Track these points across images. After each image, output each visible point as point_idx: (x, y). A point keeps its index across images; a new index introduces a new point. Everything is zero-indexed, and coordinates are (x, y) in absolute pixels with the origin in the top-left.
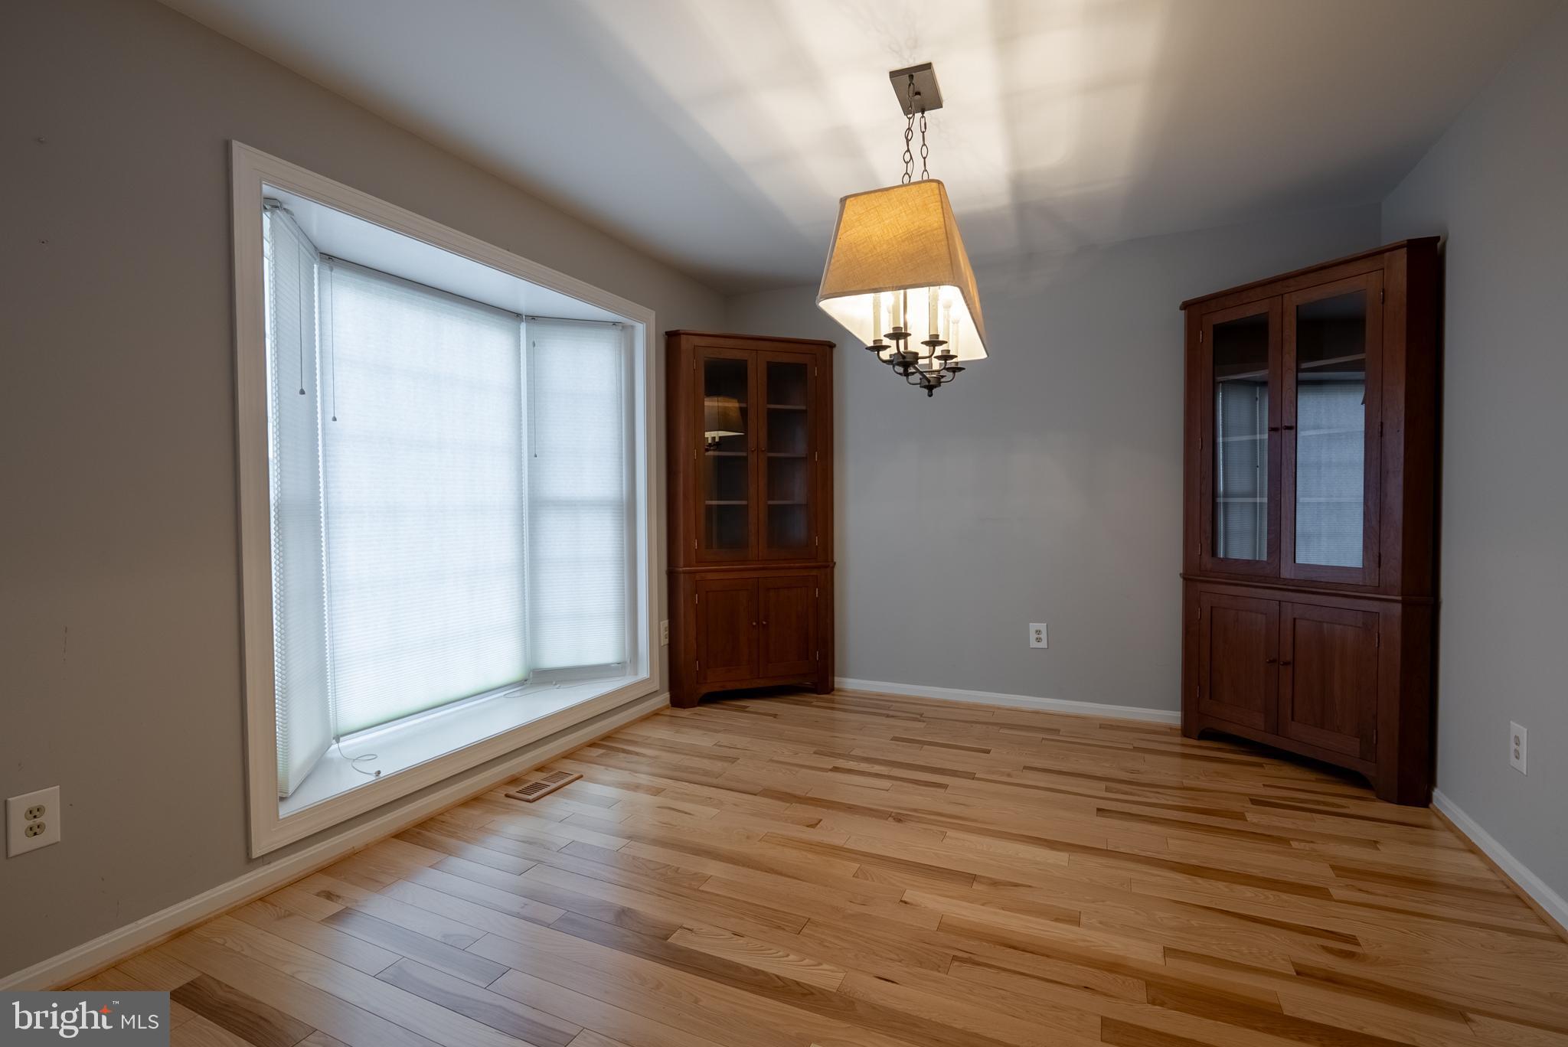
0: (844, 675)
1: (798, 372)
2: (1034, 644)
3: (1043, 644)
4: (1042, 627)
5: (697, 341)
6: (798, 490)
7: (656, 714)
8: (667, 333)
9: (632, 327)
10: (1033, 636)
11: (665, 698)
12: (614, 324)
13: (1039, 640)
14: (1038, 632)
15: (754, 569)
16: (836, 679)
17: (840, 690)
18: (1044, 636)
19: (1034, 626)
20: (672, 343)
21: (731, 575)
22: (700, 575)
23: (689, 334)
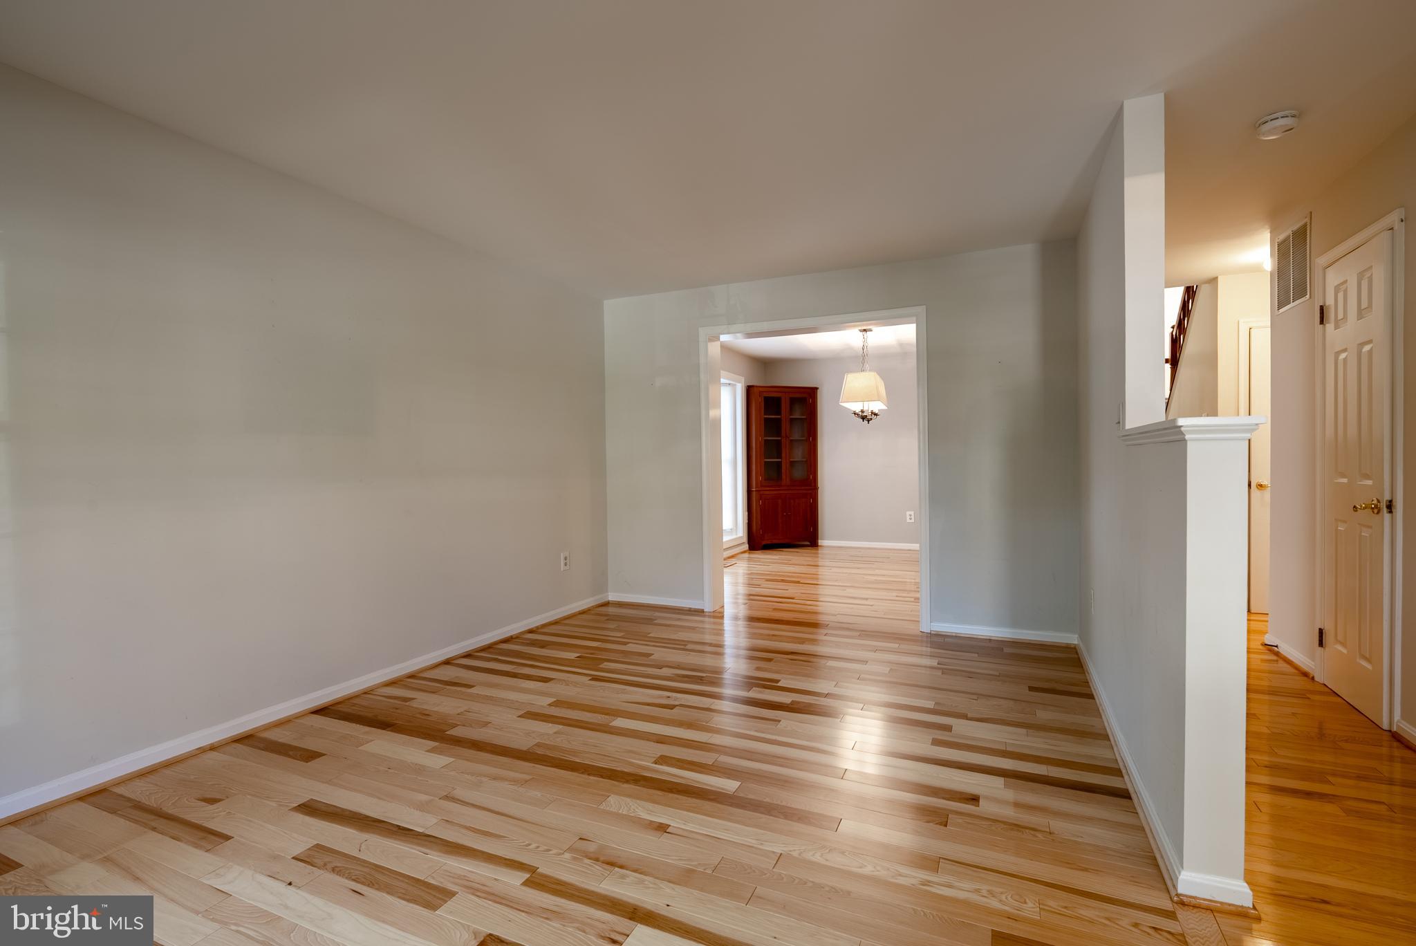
0: (822, 539)
1: (802, 401)
2: (908, 521)
3: (913, 521)
4: (912, 513)
5: (761, 389)
6: (798, 454)
7: (744, 552)
8: (748, 386)
9: (735, 385)
10: (908, 517)
11: (746, 547)
12: (729, 384)
13: (911, 519)
14: (910, 515)
15: (785, 490)
16: (819, 541)
17: (821, 546)
18: (913, 517)
19: (908, 513)
20: (749, 390)
21: (775, 492)
22: (762, 492)
23: (757, 387)
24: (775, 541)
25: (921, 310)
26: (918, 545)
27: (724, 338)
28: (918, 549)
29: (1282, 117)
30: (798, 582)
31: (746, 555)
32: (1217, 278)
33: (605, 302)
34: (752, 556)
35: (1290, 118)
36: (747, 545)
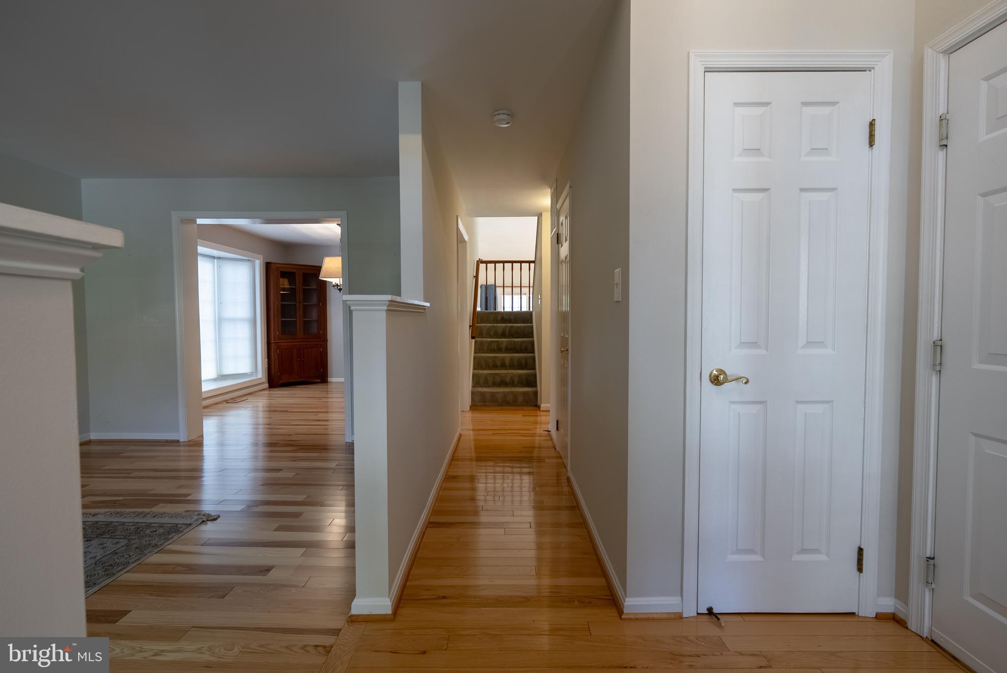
1: (314, 275)
5: (277, 265)
6: (314, 315)
7: (264, 390)
8: (267, 263)
9: (254, 261)
11: (266, 385)
12: (248, 260)
15: (299, 342)
16: (329, 379)
17: (330, 382)
20: (268, 266)
21: (290, 344)
22: (278, 344)
23: (274, 263)
24: (291, 381)
25: (344, 213)
26: (343, 379)
27: (200, 221)
28: (344, 381)
29: (502, 114)
30: (286, 411)
31: (267, 392)
32: (542, 213)
33: (82, 180)
34: (272, 392)
35: (506, 115)
36: (267, 384)
